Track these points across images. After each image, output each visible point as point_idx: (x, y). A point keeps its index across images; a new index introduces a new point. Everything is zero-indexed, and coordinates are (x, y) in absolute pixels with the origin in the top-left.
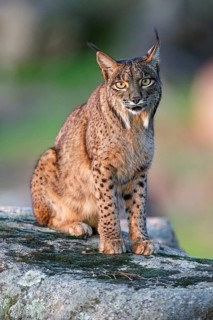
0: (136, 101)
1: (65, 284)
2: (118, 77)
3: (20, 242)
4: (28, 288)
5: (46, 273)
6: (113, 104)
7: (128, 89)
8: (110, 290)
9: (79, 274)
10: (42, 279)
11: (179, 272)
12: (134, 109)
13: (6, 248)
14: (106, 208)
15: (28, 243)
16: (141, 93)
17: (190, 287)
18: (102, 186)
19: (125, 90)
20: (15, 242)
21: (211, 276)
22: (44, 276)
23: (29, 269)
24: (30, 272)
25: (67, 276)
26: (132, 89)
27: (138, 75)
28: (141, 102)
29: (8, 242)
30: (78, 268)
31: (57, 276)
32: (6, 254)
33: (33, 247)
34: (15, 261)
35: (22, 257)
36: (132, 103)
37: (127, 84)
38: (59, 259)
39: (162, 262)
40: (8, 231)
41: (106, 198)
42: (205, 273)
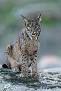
0: (33, 32)
1: (16, 88)
2: (29, 25)
3: (8, 75)
4: (6, 89)
5: (12, 84)
6: (27, 32)
7: (31, 29)
8: (28, 89)
9: (22, 85)
10: (10, 86)
11: (51, 84)
12: (33, 34)
13: (3, 77)
14: (23, 64)
15: (10, 76)
16: (35, 30)
17: (52, 89)
18: (23, 57)
19: (30, 29)
20: (7, 75)
21: (60, 86)
22: (11, 85)
23: (7, 83)
24: (7, 84)
25: (18, 85)
26: (32, 29)
27: (34, 25)
28: (35, 32)
29: (5, 75)
30: (22, 83)
31: (15, 85)
32: (2, 79)
33: (12, 77)
34: (4, 81)
35: (7, 79)
36: (32, 33)
37: (31, 27)
38: (18, 80)
39: (47, 81)
40: (6, 72)
41: (24, 61)
42: (59, 85)
